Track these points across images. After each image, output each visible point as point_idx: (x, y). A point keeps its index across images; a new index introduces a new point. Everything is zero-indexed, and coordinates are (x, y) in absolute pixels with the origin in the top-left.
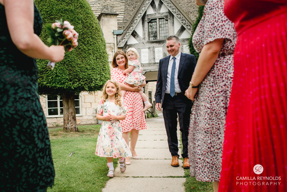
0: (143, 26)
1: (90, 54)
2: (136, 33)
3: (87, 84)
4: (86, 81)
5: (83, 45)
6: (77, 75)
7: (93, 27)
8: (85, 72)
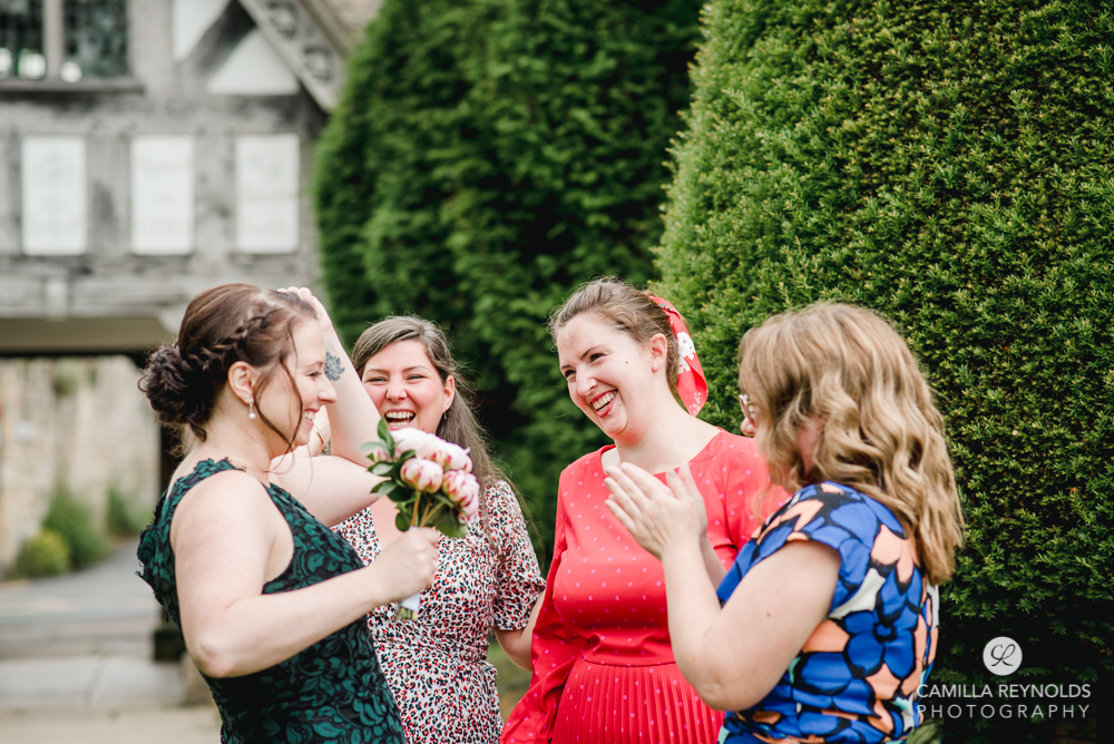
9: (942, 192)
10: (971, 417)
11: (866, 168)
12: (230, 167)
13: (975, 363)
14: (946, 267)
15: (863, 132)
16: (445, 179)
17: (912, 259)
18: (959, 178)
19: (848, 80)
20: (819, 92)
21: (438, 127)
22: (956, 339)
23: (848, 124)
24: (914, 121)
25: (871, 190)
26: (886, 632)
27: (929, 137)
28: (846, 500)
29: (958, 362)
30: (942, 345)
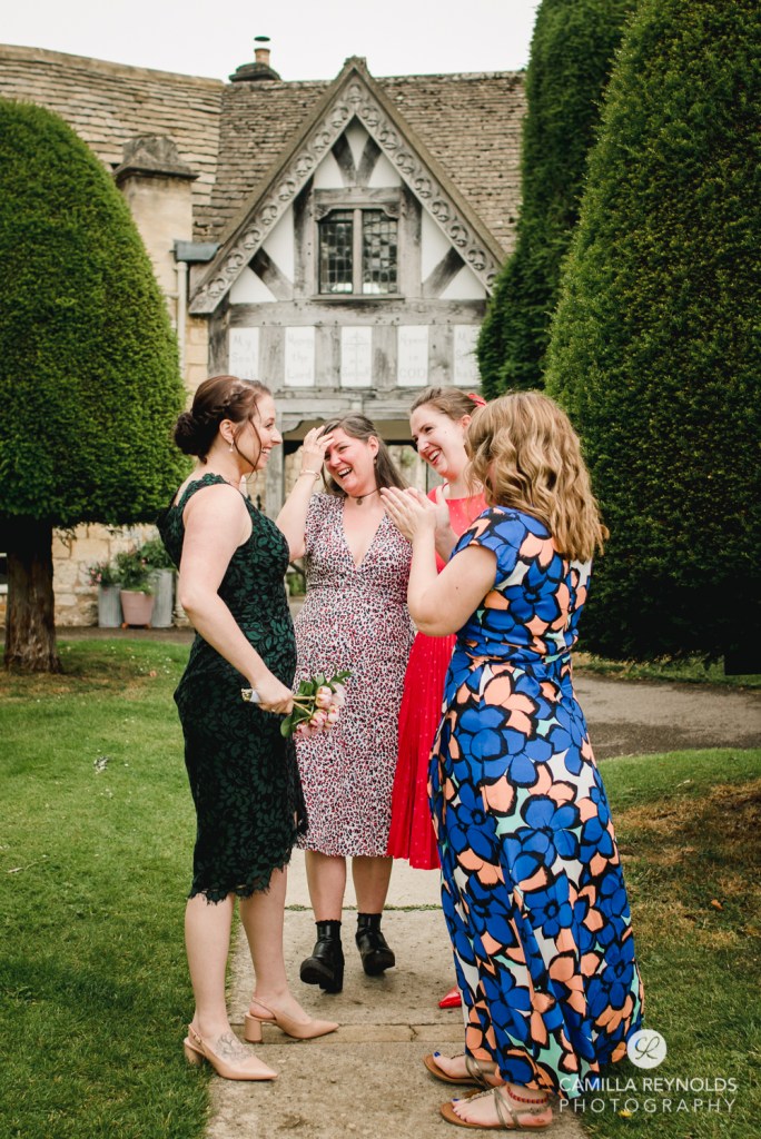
0: (299, 234)
1: (133, 398)
2: (267, 259)
3: (116, 507)
4: (115, 493)
5: (109, 366)
6: (83, 474)
7: (140, 294)
8: (111, 464)
9: (675, 332)
10: (685, 468)
11: (637, 319)
12: (449, 340)
13: (688, 435)
14: (674, 377)
15: (635, 296)
16: (541, 343)
17: (657, 373)
18: (685, 324)
19: (630, 268)
20: (615, 274)
21: (538, 315)
22: (678, 422)
23: (628, 293)
24: (662, 292)
25: (636, 332)
26: (533, 597)
27: (669, 299)
28: (505, 518)
29: (679, 434)
30: (670, 424)
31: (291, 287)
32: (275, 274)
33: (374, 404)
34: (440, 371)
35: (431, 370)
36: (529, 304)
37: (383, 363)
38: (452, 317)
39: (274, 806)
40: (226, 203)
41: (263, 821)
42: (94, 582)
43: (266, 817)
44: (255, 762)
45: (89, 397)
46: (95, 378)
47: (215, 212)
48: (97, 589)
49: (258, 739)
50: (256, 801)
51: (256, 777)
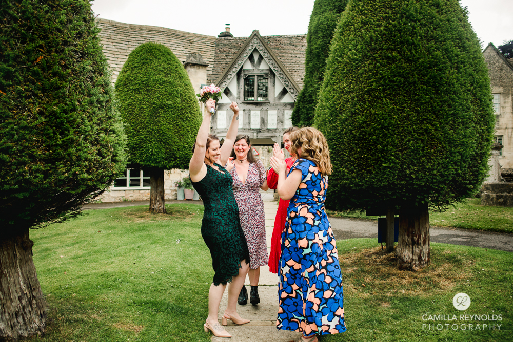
0: (238, 83)
1: (189, 131)
2: (229, 90)
3: (183, 164)
4: (183, 160)
5: (182, 122)
6: (174, 154)
7: (191, 100)
8: (182, 151)
9: (352, 113)
10: (355, 154)
11: (341, 109)
12: (283, 115)
13: (356, 144)
14: (352, 127)
15: (340, 102)
16: (311, 116)
17: (347, 125)
18: (355, 111)
19: (339, 94)
20: (334, 96)
22: (353, 140)
23: (338, 102)
24: (348, 101)
25: (341, 113)
26: (314, 184)
27: (350, 103)
29: (353, 144)
30: (351, 141)
31: (236, 99)
32: (231, 95)
33: (260, 134)
34: (280, 124)
35: (278, 123)
36: (307, 104)
37: (263, 121)
38: (284, 108)
39: (230, 257)
40: (217, 73)
41: (226, 262)
42: (176, 186)
43: (227, 260)
44: (221, 244)
45: (176, 131)
46: (177, 125)
47: (213, 76)
48: (177, 188)
49: (220, 237)
50: (223, 256)
51: (222, 249)
